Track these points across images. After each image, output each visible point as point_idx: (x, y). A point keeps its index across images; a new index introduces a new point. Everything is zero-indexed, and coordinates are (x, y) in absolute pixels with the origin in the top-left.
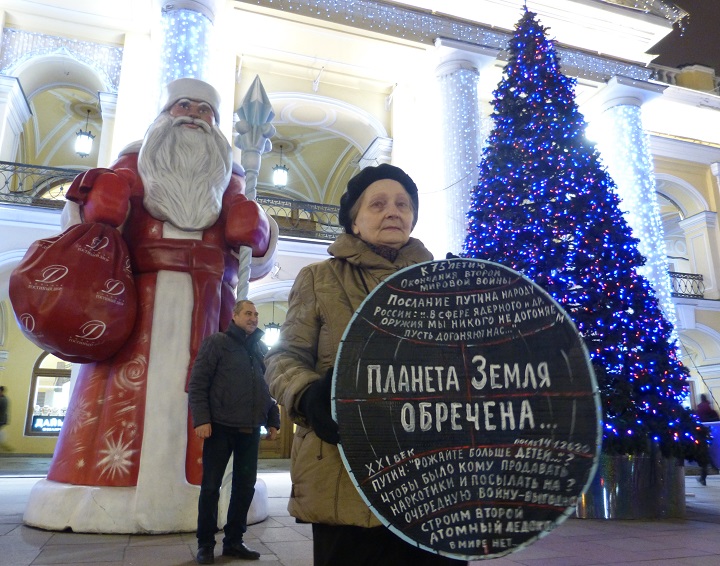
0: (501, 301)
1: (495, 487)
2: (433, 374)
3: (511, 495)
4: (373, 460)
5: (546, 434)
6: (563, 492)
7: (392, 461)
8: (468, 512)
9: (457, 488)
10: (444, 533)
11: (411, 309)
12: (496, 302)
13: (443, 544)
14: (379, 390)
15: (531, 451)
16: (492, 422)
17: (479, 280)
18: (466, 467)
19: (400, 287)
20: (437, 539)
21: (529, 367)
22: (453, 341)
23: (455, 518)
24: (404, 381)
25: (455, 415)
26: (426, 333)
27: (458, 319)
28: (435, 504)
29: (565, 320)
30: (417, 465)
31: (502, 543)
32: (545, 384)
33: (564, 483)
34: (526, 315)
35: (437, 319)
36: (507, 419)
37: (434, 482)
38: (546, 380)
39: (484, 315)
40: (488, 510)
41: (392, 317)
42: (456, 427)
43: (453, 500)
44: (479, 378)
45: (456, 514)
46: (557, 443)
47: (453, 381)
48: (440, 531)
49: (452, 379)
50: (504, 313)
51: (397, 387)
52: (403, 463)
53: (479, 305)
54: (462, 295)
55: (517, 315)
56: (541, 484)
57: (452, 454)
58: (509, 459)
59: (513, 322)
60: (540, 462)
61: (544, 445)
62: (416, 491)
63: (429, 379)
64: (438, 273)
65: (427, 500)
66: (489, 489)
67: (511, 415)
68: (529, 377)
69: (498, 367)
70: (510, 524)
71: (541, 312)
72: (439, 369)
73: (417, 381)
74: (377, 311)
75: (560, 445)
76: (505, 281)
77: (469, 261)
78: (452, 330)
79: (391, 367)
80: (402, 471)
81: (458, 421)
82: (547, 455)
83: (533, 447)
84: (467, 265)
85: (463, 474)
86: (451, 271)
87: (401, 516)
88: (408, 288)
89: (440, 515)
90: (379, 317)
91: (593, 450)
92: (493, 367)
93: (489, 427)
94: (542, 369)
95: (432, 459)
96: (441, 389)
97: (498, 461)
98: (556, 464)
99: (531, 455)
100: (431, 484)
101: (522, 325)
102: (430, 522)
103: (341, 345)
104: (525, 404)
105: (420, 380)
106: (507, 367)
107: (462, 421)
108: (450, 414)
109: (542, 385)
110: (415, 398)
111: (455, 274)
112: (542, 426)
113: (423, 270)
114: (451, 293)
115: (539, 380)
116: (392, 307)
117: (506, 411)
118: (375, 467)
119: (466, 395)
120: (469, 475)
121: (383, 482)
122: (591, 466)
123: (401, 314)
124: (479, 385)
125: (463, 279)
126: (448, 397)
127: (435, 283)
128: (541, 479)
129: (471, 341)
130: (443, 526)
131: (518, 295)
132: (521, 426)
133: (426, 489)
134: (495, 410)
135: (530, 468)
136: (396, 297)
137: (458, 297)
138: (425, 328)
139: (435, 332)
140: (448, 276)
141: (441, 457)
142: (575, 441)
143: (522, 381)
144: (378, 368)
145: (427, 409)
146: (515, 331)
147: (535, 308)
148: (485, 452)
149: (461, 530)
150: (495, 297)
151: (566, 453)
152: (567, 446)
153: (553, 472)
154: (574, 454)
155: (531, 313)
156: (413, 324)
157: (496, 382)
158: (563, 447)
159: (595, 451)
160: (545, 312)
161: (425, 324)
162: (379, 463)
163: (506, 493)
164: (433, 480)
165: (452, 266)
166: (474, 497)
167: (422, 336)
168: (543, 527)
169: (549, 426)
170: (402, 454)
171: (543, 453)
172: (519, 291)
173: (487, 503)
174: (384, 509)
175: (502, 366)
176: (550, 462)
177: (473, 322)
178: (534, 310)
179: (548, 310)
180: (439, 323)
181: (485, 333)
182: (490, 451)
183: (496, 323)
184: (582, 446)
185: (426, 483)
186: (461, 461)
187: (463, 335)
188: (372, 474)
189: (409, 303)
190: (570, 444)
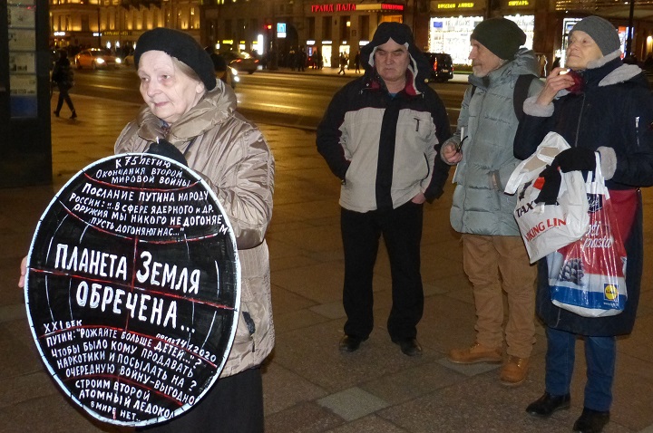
0: (177, 203)
1: (132, 369)
2: (108, 260)
3: (143, 379)
4: (50, 322)
5: (183, 336)
6: (185, 389)
7: (64, 326)
8: (109, 383)
9: (106, 361)
10: (90, 392)
11: (101, 199)
12: (172, 203)
13: (86, 401)
14: (64, 267)
15: (168, 348)
16: (145, 313)
17: (162, 178)
18: (116, 345)
19: (95, 177)
20: (84, 396)
21: (185, 271)
22: (129, 235)
23: (99, 384)
24: (84, 262)
25: (118, 301)
26: (109, 223)
27: (137, 214)
28: (89, 368)
29: (228, 233)
30: (82, 334)
31: (128, 415)
32: (194, 290)
33: (188, 382)
34: (193, 221)
35: (120, 211)
36: (157, 314)
37: (92, 351)
38: (195, 287)
39: (159, 215)
40: (123, 385)
41: (83, 204)
42: (117, 311)
43: (101, 370)
44: (143, 272)
45: (101, 381)
46: (191, 346)
47: (122, 271)
48: (87, 391)
49: (122, 269)
50: (176, 215)
51: (78, 268)
52: (71, 329)
53: (157, 204)
54: (146, 192)
55: (187, 219)
56: (170, 377)
57: (109, 332)
58: (149, 349)
59: (181, 226)
60: (173, 359)
61: (180, 345)
62: (77, 354)
63: (104, 265)
64: (129, 166)
65: (83, 364)
66: (129, 369)
67: (160, 311)
68: (183, 281)
69: (160, 265)
70: (138, 402)
71: (209, 220)
72: (114, 257)
73: (94, 264)
74: (72, 197)
75: (193, 349)
76: (184, 184)
77: (158, 159)
78: (130, 224)
79: (76, 248)
80: (70, 336)
81: (119, 306)
82: (181, 354)
83: (170, 344)
84: (156, 162)
85: (113, 351)
86: (141, 166)
87: (64, 370)
88: (101, 179)
89: (91, 378)
90: (74, 203)
91: (218, 362)
92: (155, 264)
93: (142, 318)
94: (195, 276)
95: (94, 333)
96: (111, 275)
97: (140, 348)
98: (185, 364)
99: (167, 350)
100: (88, 352)
101: (189, 231)
102: (82, 381)
103: (39, 223)
104: (173, 304)
105: (97, 264)
106: (167, 267)
107: (121, 306)
108: (114, 298)
110: (91, 278)
111: (143, 170)
112: (183, 328)
113: (117, 162)
114: (136, 188)
115: (189, 285)
116: (85, 195)
117: (157, 307)
118: (51, 327)
119: (129, 285)
120: (117, 352)
121: (55, 341)
122: (213, 375)
123: (91, 202)
124: (142, 278)
125: (149, 176)
126: (115, 283)
127: (125, 176)
128: (171, 373)
129: (144, 237)
130: (90, 388)
131: (192, 199)
132: (165, 324)
133: (84, 355)
134: (149, 303)
135: (164, 362)
136: (90, 185)
137: (141, 193)
138: (109, 218)
139: (116, 222)
140: (137, 171)
141: (100, 333)
142: (206, 349)
143: (176, 283)
144: (66, 247)
145: (97, 290)
146: (182, 235)
147: (205, 215)
148: (134, 338)
149: (101, 395)
150: (172, 199)
151: (197, 357)
152: (198, 351)
153: (183, 370)
154: (202, 360)
155: (199, 220)
156: (100, 213)
157: (156, 279)
158: (195, 351)
159: (221, 362)
160: (212, 221)
161: (110, 215)
162: (55, 325)
163: (141, 377)
164: (91, 349)
165: (143, 161)
166: (117, 372)
167: (105, 225)
168: (163, 413)
169: (188, 329)
170: (73, 322)
171: (177, 352)
172: (194, 196)
173: (124, 380)
174: (53, 361)
175: (164, 266)
176: (181, 361)
177: (149, 220)
178: (203, 217)
179: (215, 220)
180: (121, 216)
181: (157, 231)
182: (137, 338)
183: (168, 225)
184: (211, 355)
185: (85, 350)
186: (114, 340)
187: (138, 230)
188: (48, 332)
189: (101, 193)
190: (202, 351)
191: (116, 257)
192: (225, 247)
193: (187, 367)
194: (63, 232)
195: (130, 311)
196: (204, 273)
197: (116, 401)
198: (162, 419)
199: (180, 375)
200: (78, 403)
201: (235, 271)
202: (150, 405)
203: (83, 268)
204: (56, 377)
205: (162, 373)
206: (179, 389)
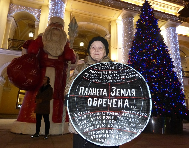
0: (122, 73)
2: (99, 91)
6: (137, 127)
8: (104, 131)
9: (102, 123)
10: (95, 136)
11: (96, 74)
12: (121, 73)
13: (95, 140)
14: (82, 94)
15: (127, 114)
16: (115, 105)
17: (116, 67)
18: (105, 117)
19: (93, 68)
20: (93, 138)
21: (129, 90)
22: (106, 83)
24: (90, 92)
26: (99, 80)
27: (109, 77)
28: (94, 127)
29: (142, 78)
30: (90, 115)
31: (114, 142)
32: (134, 95)
33: (137, 125)
34: (129, 77)
35: (103, 77)
36: (120, 104)
37: (95, 121)
38: (134, 94)
39: (117, 76)
40: (110, 130)
41: (89, 75)
42: (104, 106)
43: (100, 127)
45: (100, 131)
46: (136, 112)
48: (94, 136)
49: (105, 92)
50: (123, 76)
51: (88, 94)
52: (86, 114)
53: (116, 74)
54: (111, 71)
55: (127, 76)
56: (129, 124)
57: (102, 113)
58: (119, 116)
59: (125, 78)
60: (129, 118)
61: (131, 112)
62: (89, 123)
63: (98, 92)
64: (105, 65)
65: (92, 126)
66: (112, 124)
67: (121, 103)
68: (129, 93)
69: (119, 90)
70: (117, 136)
71: (134, 76)
72: (101, 90)
73: (94, 92)
74: (86, 74)
75: (137, 113)
76: (124, 68)
77: (114, 63)
78: (107, 80)
79: (87, 88)
80: (85, 117)
81: (105, 104)
83: (128, 113)
85: (104, 119)
86: (109, 65)
87: (83, 129)
88: (96, 69)
89: (95, 130)
91: (148, 115)
92: (117, 90)
93: (114, 106)
94: (133, 91)
95: (95, 114)
96: (101, 95)
97: (116, 116)
99: (127, 115)
100: (94, 121)
101: (128, 79)
102: (91, 132)
104: (127, 100)
106: (122, 90)
107: (106, 104)
108: (103, 102)
109: (132, 95)
110: (93, 97)
111: (110, 66)
112: (131, 107)
113: (101, 64)
114: (108, 71)
115: (131, 94)
116: (90, 73)
118: (77, 114)
119: (109, 97)
120: (106, 120)
121: (79, 119)
122: (147, 120)
123: (92, 75)
125: (112, 67)
126: (103, 97)
127: (104, 68)
129: (112, 83)
130: (95, 134)
132: (125, 106)
133: (92, 122)
134: (117, 102)
135: (126, 119)
136: (92, 71)
137: (110, 72)
138: (99, 79)
139: (102, 80)
141: (98, 114)
142: (142, 112)
143: (126, 94)
144: (83, 88)
145: (96, 100)
146: (126, 81)
148: (112, 113)
149: (101, 136)
150: (121, 72)
151: (139, 115)
152: (139, 114)
153: (134, 121)
154: (141, 116)
155: (131, 76)
156: (96, 78)
157: (118, 94)
158: (138, 114)
160: (135, 76)
162: (79, 114)
163: (117, 126)
166: (107, 126)
167: (98, 81)
168: (129, 138)
169: (134, 107)
170: (86, 112)
171: (131, 115)
172: (129, 70)
173: (110, 128)
174: (78, 127)
176: (133, 118)
177: (113, 78)
180: (103, 78)
181: (117, 81)
182: (114, 113)
183: (120, 78)
184: (144, 114)
185: (92, 121)
186: (104, 116)
187: (110, 81)
188: (76, 116)
189: (95, 72)
190: (140, 113)
192: (142, 82)
193: (136, 120)
194: (82, 83)
195: (109, 105)
196: (136, 90)
197: (108, 137)
198: (129, 141)
200: (90, 141)
201: (147, 87)
202: (122, 136)
204: (79, 133)
205: (126, 124)
206: (134, 128)
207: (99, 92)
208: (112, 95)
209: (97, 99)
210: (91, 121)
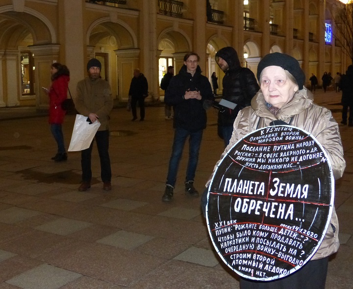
0: (296, 149)
1: (265, 246)
2: (254, 185)
3: (271, 252)
4: (218, 221)
5: (297, 224)
6: (297, 257)
8: (250, 255)
10: (238, 261)
11: (252, 152)
12: (292, 150)
13: (236, 267)
14: (228, 190)
15: (287, 232)
16: (273, 213)
17: (287, 137)
18: (256, 233)
19: (249, 141)
20: (235, 264)
21: (299, 186)
22: (267, 170)
23: (245, 256)
24: (240, 187)
25: (258, 207)
26: (255, 165)
27: (272, 158)
28: (239, 247)
29: (326, 162)
30: (236, 228)
31: (261, 274)
32: (304, 196)
34: (305, 158)
35: (262, 157)
36: (281, 213)
38: (305, 194)
39: (285, 157)
40: (258, 256)
41: (242, 156)
42: (257, 213)
43: (246, 247)
44: (274, 190)
45: (245, 254)
47: (262, 190)
48: (237, 260)
49: (262, 189)
50: (295, 156)
51: (236, 191)
52: (230, 226)
53: (284, 151)
54: (277, 145)
55: (301, 157)
56: (288, 249)
57: (252, 226)
58: (275, 233)
59: (298, 161)
60: (290, 238)
61: (295, 229)
62: (233, 240)
64: (269, 133)
65: (236, 245)
66: (263, 246)
67: (283, 211)
68: (298, 192)
69: (284, 185)
70: (267, 266)
71: (314, 156)
72: (257, 183)
74: (236, 153)
75: (303, 231)
76: (300, 138)
77: (285, 127)
78: (268, 164)
79: (236, 180)
80: (229, 229)
81: (259, 210)
82: (295, 235)
83: (289, 229)
84: (284, 129)
85: (253, 237)
86: (275, 132)
87: (224, 249)
88: (253, 142)
89: (239, 253)
90: (237, 156)
92: (281, 185)
93: (272, 216)
94: (305, 188)
95: (243, 227)
96: (255, 193)
97: (270, 233)
98: (297, 240)
99: (286, 233)
100: (239, 238)
101: (303, 163)
102: (234, 255)
104: (292, 206)
105: (247, 188)
106: (288, 185)
108: (256, 206)
110: (243, 196)
111: (276, 134)
112: (297, 219)
113: (262, 132)
114: (272, 144)
115: (302, 193)
116: (243, 151)
117: (282, 209)
118: (219, 225)
119: (266, 198)
120: (256, 237)
121: (220, 232)
122: (316, 246)
123: (246, 154)
125: (279, 136)
126: (257, 197)
127: (266, 139)
128: (288, 247)
129: (275, 170)
130: (239, 259)
131: (305, 146)
132: (286, 218)
133: (237, 240)
134: (277, 207)
135: (284, 240)
136: (246, 146)
137: (275, 147)
139: (260, 164)
140: (273, 135)
141: (247, 226)
142: (311, 231)
143: (294, 193)
144: (230, 180)
145: (247, 202)
146: (298, 166)
147: (312, 153)
148: (267, 228)
149: (245, 262)
150: (293, 147)
151: (305, 236)
152: (306, 233)
153: (296, 245)
154: (308, 237)
155: (309, 156)
156: (251, 160)
157: (281, 193)
158: (304, 233)
159: (320, 238)
160: (316, 156)
161: (256, 160)
162: (221, 223)
163: (270, 250)
164: (241, 236)
165: (276, 129)
166: (255, 248)
167: (253, 166)
168: (283, 272)
169: (300, 220)
170: (231, 221)
171: (293, 234)
172: (306, 144)
173: (260, 252)
174: (218, 244)
175: (286, 184)
176: (295, 240)
177: (278, 160)
178: (311, 155)
179: (319, 155)
180: (263, 160)
181: (283, 166)
182: (269, 227)
183: (290, 162)
184: (314, 234)
185: (238, 237)
186: (255, 230)
187: (272, 167)
188: (217, 227)
189: (252, 149)
190: (309, 232)
191: (258, 183)
192: (324, 170)
195: (265, 212)
196: (311, 186)
197: (253, 265)
198: (281, 276)
199: (294, 248)
200: (231, 268)
201: (331, 183)
202: (274, 267)
203: (239, 190)
204: (219, 254)
205: (283, 247)
206: (293, 256)
207: (252, 188)
208: (273, 193)
209: (248, 200)
210: (236, 237)
